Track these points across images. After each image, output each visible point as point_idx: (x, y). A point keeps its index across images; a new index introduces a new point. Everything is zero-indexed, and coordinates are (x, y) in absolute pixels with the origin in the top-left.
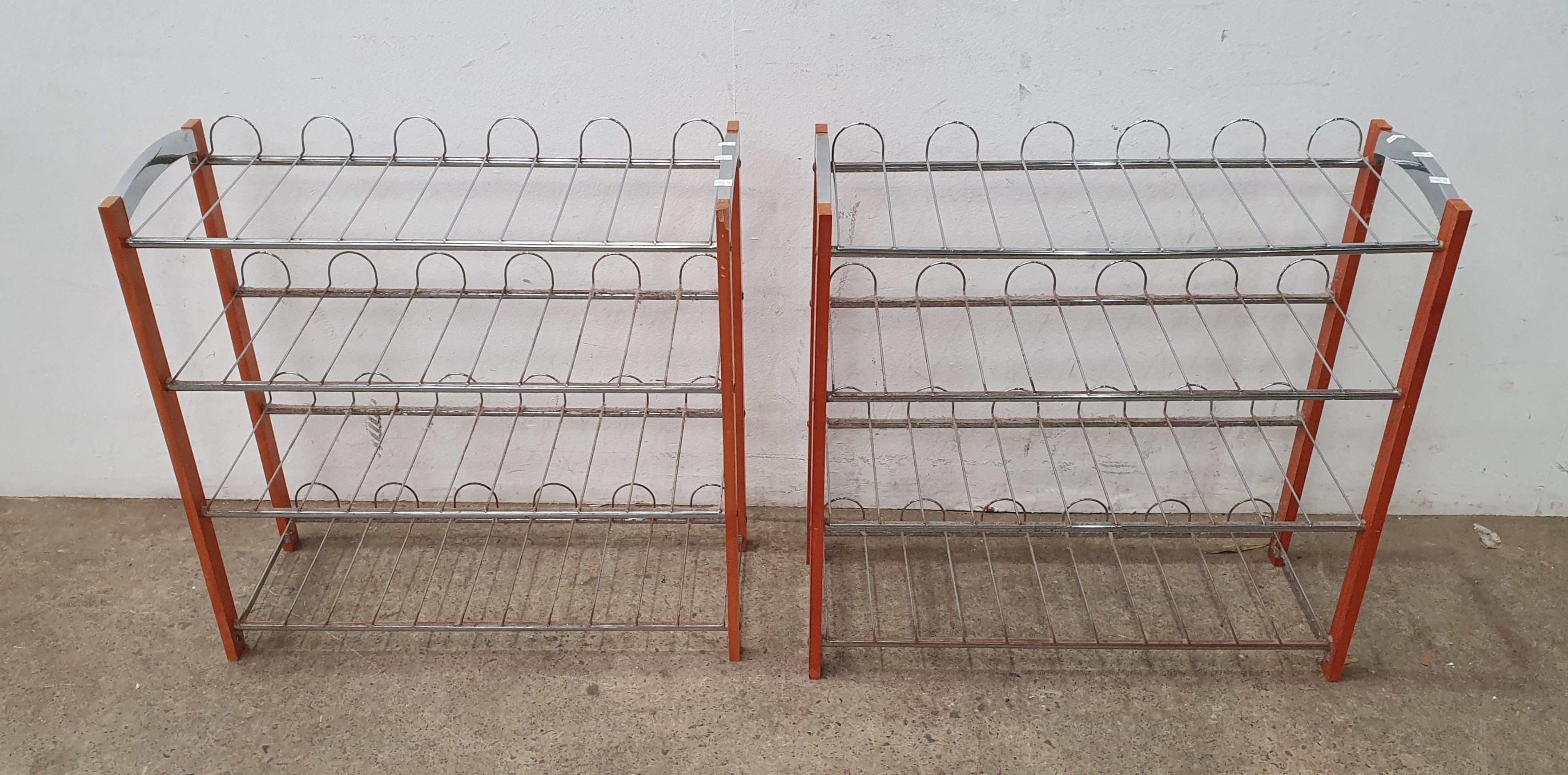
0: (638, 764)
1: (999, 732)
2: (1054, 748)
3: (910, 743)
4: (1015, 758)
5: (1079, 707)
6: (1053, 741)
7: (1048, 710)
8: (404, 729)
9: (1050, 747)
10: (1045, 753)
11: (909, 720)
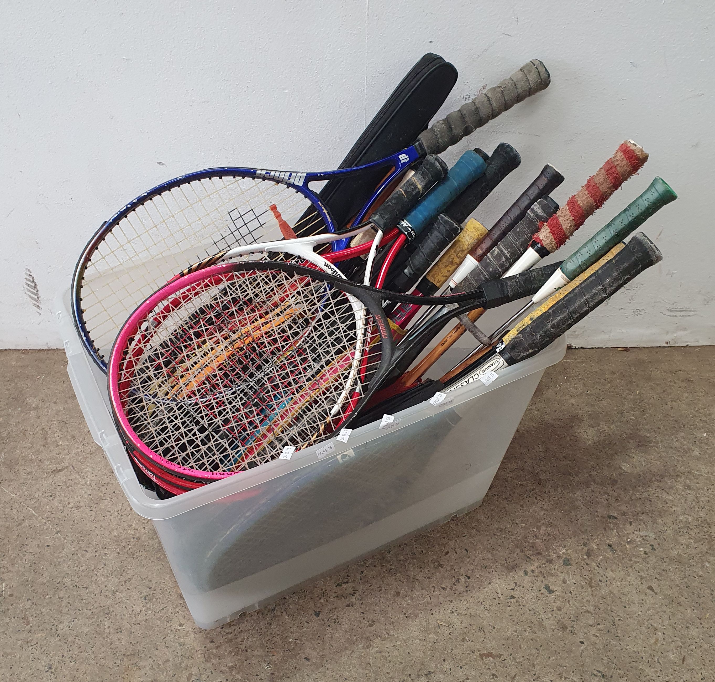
0: (295, 628)
1: (607, 579)
2: (656, 594)
3: (532, 595)
4: (625, 607)
5: (672, 549)
6: (654, 586)
7: (646, 553)
8: (80, 595)
9: (653, 593)
10: (650, 600)
11: (529, 570)
